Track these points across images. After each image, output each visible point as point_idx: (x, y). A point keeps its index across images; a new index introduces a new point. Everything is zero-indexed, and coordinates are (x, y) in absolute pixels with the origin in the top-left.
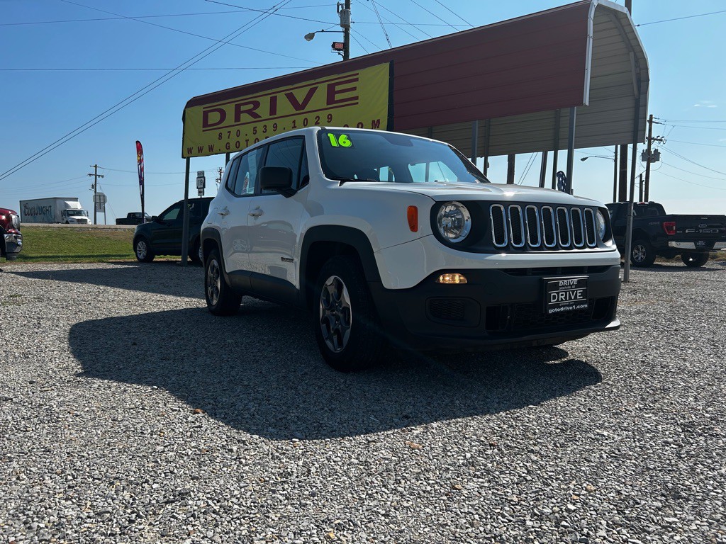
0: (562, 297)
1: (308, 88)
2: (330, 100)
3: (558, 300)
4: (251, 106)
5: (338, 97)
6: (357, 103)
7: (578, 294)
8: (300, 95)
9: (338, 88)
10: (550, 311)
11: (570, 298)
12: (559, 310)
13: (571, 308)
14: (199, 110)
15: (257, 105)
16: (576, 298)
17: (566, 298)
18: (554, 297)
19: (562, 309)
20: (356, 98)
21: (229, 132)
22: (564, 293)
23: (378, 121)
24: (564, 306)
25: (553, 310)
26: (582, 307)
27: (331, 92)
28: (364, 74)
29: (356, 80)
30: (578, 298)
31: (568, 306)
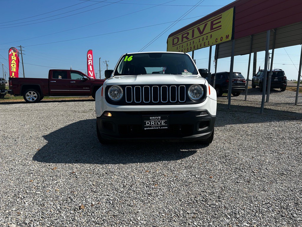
0: (153, 123)
1: (205, 24)
2: (212, 28)
3: (150, 124)
4: (186, 35)
5: (214, 26)
6: (221, 28)
7: (162, 123)
8: (202, 28)
9: (214, 22)
10: (145, 129)
11: (157, 124)
12: (150, 128)
13: (157, 128)
14: (172, 38)
15: (188, 34)
16: (161, 124)
17: (155, 124)
18: (148, 123)
19: (152, 128)
20: (221, 26)
21: (180, 46)
22: (154, 122)
23: (228, 35)
24: (153, 127)
25: (147, 129)
26: (164, 128)
27: (212, 24)
28: (224, 14)
29: (221, 18)
30: (162, 124)
31: (156, 127)
